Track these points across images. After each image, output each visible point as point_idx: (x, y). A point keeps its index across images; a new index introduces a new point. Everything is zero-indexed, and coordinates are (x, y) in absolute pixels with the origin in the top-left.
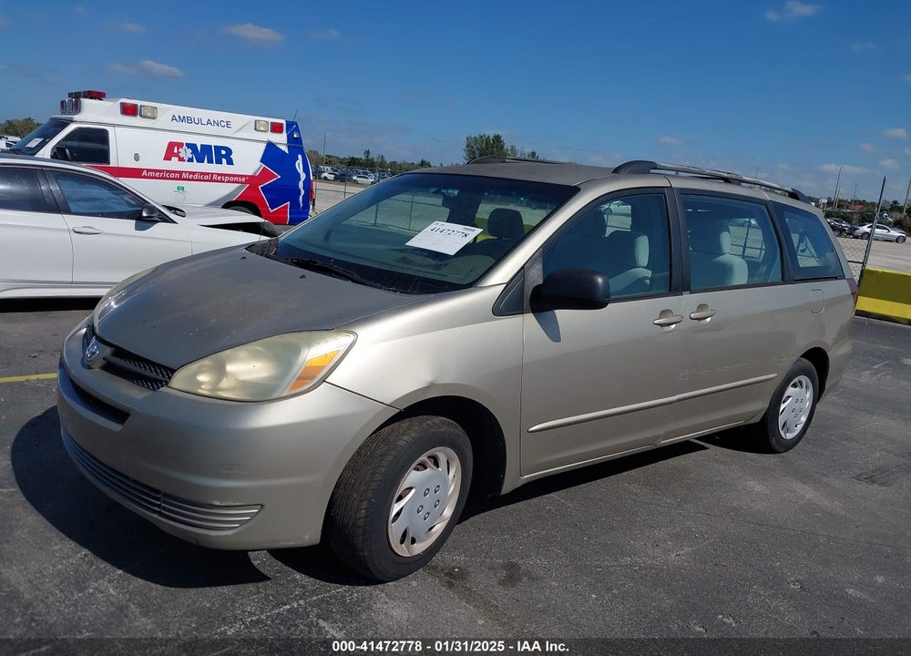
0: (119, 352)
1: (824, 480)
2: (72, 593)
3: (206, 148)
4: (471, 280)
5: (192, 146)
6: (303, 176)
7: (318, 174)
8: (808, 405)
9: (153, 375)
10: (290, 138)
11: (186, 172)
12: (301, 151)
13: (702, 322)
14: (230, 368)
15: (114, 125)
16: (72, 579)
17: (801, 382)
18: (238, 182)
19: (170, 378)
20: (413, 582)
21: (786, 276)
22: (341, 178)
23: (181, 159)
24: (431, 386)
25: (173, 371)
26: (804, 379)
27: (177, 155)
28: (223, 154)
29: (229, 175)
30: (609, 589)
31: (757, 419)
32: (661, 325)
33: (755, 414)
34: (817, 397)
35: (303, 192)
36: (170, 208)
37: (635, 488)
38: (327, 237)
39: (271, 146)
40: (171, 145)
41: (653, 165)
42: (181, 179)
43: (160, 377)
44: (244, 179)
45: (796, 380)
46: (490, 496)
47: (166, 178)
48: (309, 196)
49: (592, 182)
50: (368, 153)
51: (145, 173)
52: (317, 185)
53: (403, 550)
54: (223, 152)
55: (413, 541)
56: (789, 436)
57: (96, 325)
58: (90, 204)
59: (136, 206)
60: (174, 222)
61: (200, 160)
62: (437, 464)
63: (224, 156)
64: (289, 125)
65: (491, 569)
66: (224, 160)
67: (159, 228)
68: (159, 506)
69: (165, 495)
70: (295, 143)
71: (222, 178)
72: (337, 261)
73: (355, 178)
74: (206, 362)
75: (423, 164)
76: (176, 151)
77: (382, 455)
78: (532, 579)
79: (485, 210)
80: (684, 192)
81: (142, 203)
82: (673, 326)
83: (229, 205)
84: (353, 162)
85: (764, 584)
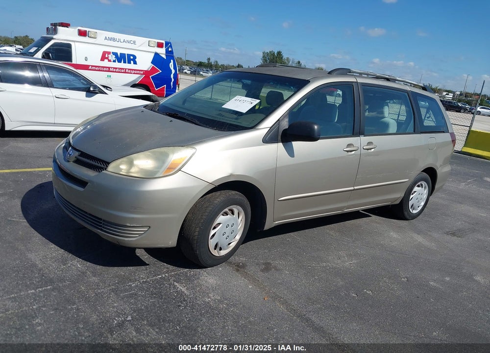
0: (83, 154)
1: (429, 233)
2: (60, 266)
3: (123, 55)
4: (252, 125)
5: (115, 54)
6: (173, 71)
7: (181, 71)
8: (425, 196)
9: (99, 165)
10: (167, 51)
11: (112, 68)
12: (173, 57)
13: (369, 151)
14: (136, 162)
15: (74, 41)
16: (60, 260)
17: (422, 185)
18: (139, 74)
19: (107, 167)
20: (220, 268)
21: (416, 130)
22: (194, 73)
23: (110, 61)
24: (231, 175)
25: (109, 163)
26: (424, 183)
27: (107, 58)
28: (132, 59)
29: (135, 70)
30: (313, 276)
31: (398, 202)
32: (347, 151)
33: (397, 199)
34: (431, 193)
35: (173, 80)
36: (104, 87)
37: (332, 233)
38: (184, 102)
39: (156, 54)
40: (104, 53)
41: (349, 71)
42: (109, 71)
43: (102, 166)
44: (142, 72)
45: (419, 183)
46: (259, 231)
47: (101, 71)
48: (176, 82)
49: (316, 78)
50: (209, 59)
51: (90, 68)
52: (180, 76)
53: (215, 253)
54: (132, 57)
55: (221, 249)
56: (414, 212)
57: (71, 142)
58: (64, 83)
59: (87, 85)
60: (106, 94)
61: (120, 61)
62: (233, 213)
63: (132, 60)
64: (167, 44)
65: (257, 264)
66: (132, 62)
67: (98, 96)
68: (101, 226)
69: (104, 221)
70: (169, 54)
71: (131, 71)
72: (188, 115)
73: (201, 73)
74: (124, 159)
75: (239, 66)
76: (107, 56)
77: (207, 207)
78: (277, 269)
79: (265, 92)
80: (364, 85)
81: (90, 83)
82: (353, 152)
83: (134, 86)
84: (200, 65)
85: (390, 278)
